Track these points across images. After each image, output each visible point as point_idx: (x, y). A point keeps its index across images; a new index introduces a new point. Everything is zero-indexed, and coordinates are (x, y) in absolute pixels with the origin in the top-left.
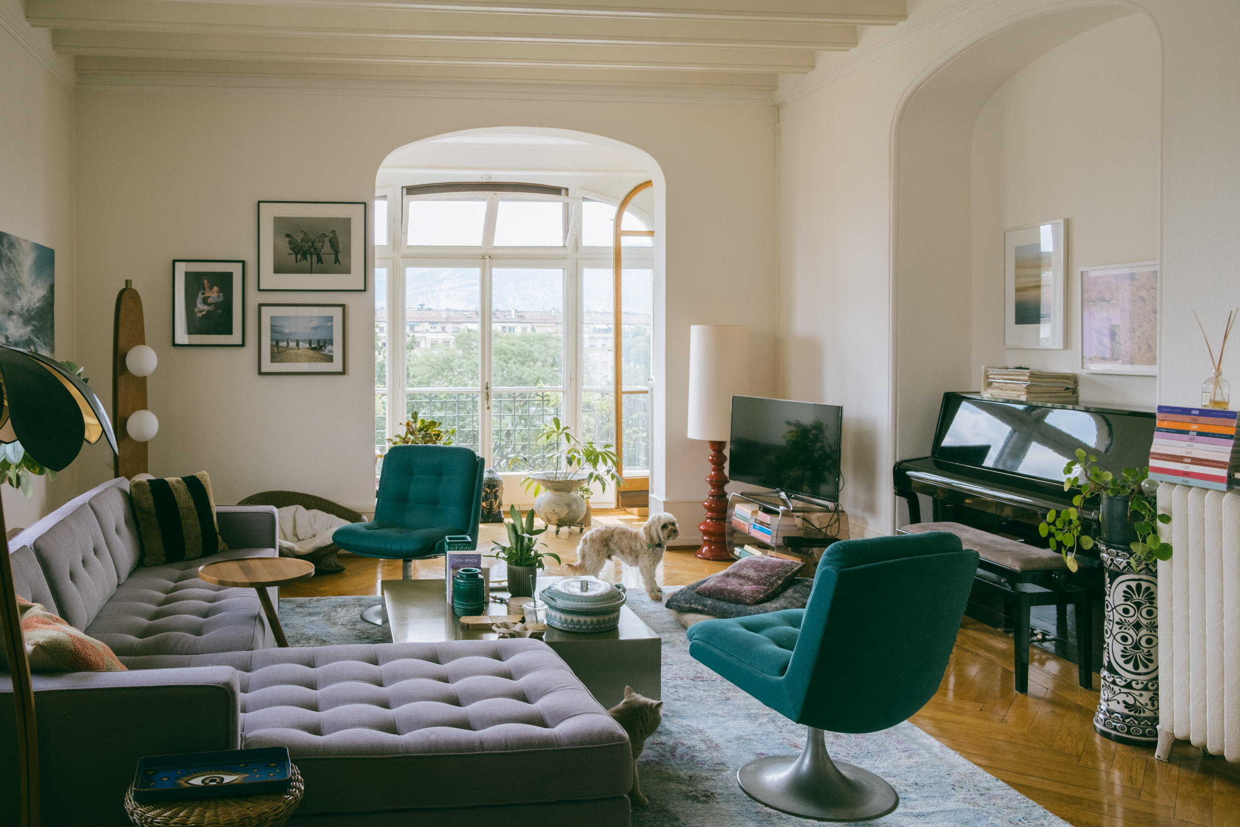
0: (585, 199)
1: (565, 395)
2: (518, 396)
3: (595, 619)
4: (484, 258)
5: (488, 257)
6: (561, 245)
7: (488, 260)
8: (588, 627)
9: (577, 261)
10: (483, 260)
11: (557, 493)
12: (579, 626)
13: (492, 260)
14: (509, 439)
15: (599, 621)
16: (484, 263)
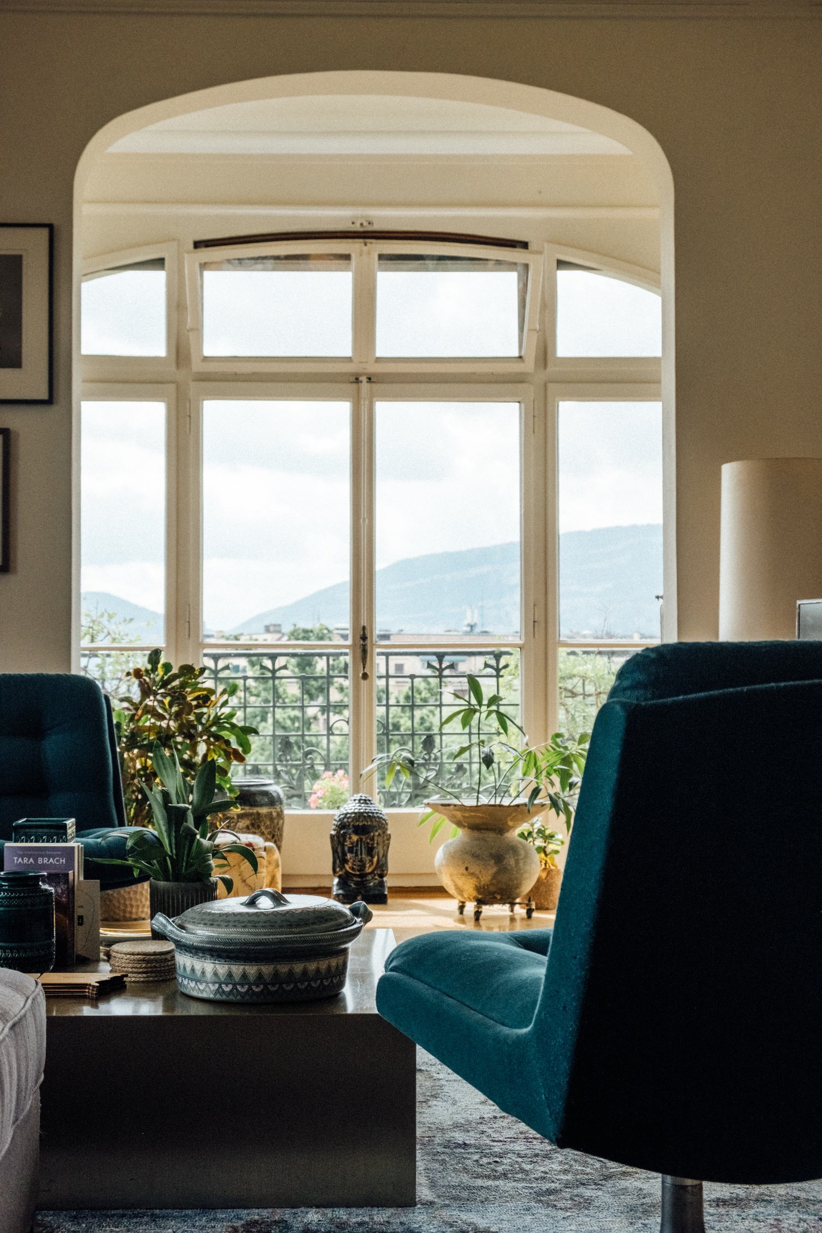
0: (562, 264)
1: (523, 651)
2: (447, 668)
3: (267, 969)
4: (357, 381)
5: (364, 379)
6: (516, 354)
7: (365, 386)
8: (250, 989)
9: (545, 385)
10: (354, 386)
11: (476, 834)
12: (230, 987)
13: (374, 385)
14: (429, 753)
15: (276, 974)
16: (358, 391)
